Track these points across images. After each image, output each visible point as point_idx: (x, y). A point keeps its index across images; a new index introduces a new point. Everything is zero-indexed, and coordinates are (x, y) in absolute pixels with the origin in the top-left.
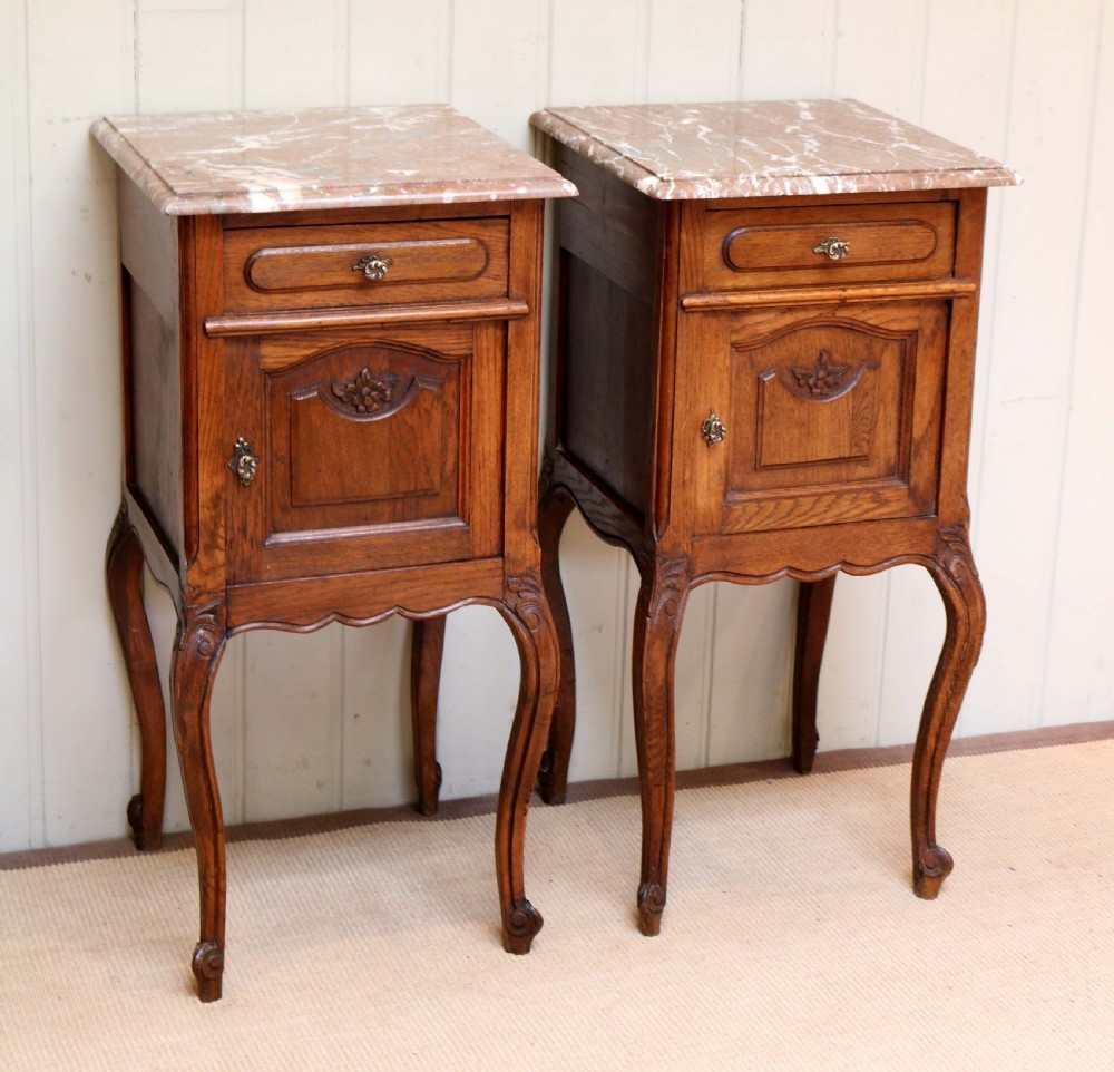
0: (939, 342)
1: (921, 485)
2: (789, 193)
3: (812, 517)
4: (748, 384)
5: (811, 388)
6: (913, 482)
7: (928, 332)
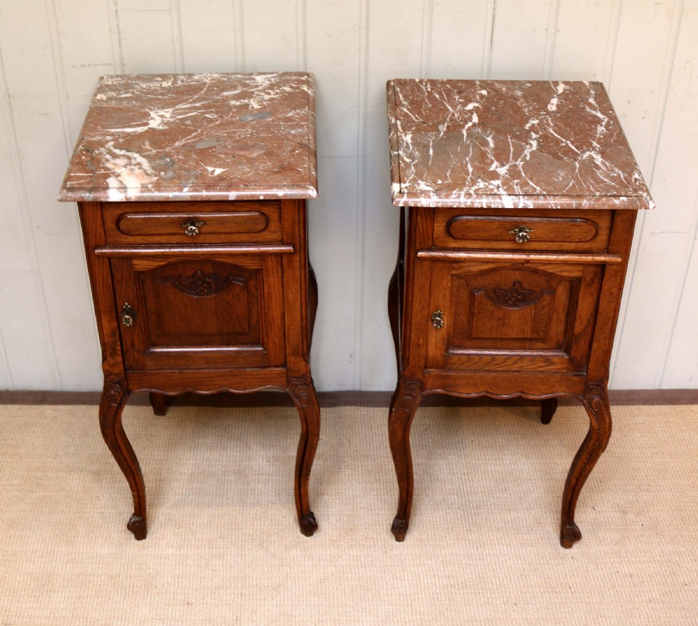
0: (596, 285)
1: (578, 358)
2: (485, 207)
3: (503, 366)
4: (464, 295)
5: (507, 301)
6: (573, 354)
7: (588, 279)
